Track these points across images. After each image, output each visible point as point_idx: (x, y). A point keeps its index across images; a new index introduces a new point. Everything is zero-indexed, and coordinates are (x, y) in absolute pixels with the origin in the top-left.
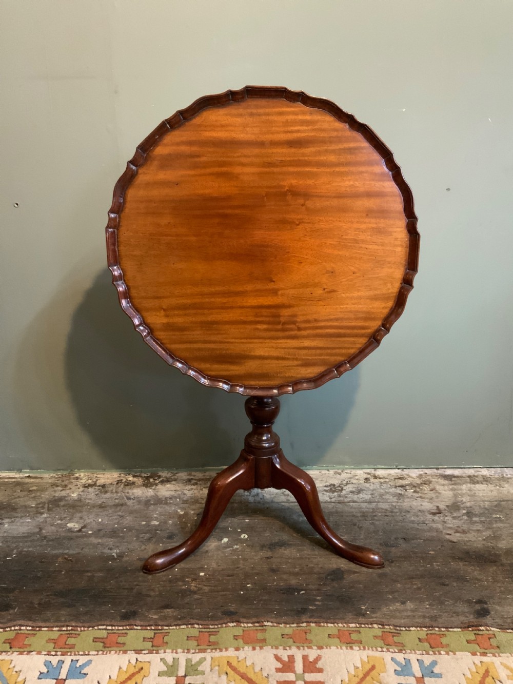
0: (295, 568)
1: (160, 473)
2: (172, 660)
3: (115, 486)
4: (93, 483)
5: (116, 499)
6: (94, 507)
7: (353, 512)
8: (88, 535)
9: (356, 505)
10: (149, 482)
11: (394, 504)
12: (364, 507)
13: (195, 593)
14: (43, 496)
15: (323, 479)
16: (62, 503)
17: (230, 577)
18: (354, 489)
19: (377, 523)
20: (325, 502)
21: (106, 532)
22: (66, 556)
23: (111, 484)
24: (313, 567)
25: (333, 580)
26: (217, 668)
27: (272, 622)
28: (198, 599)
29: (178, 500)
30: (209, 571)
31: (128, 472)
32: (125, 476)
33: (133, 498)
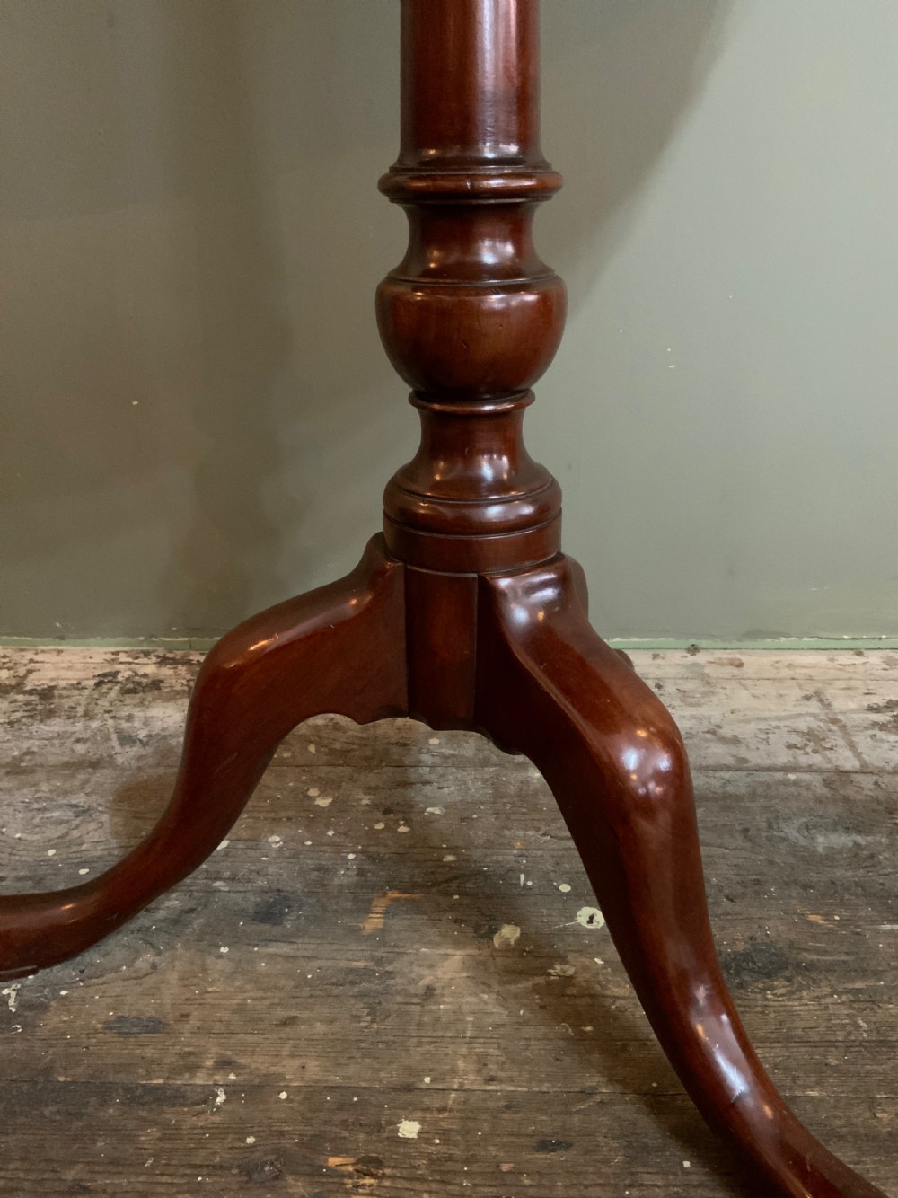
3: (86, 692)
4: (13, 682)
15: (854, 683)
17: (552, 1156)
23: (78, 686)
29: (312, 748)
30: (442, 1110)
31: (145, 648)
32: (130, 660)
33: (145, 740)
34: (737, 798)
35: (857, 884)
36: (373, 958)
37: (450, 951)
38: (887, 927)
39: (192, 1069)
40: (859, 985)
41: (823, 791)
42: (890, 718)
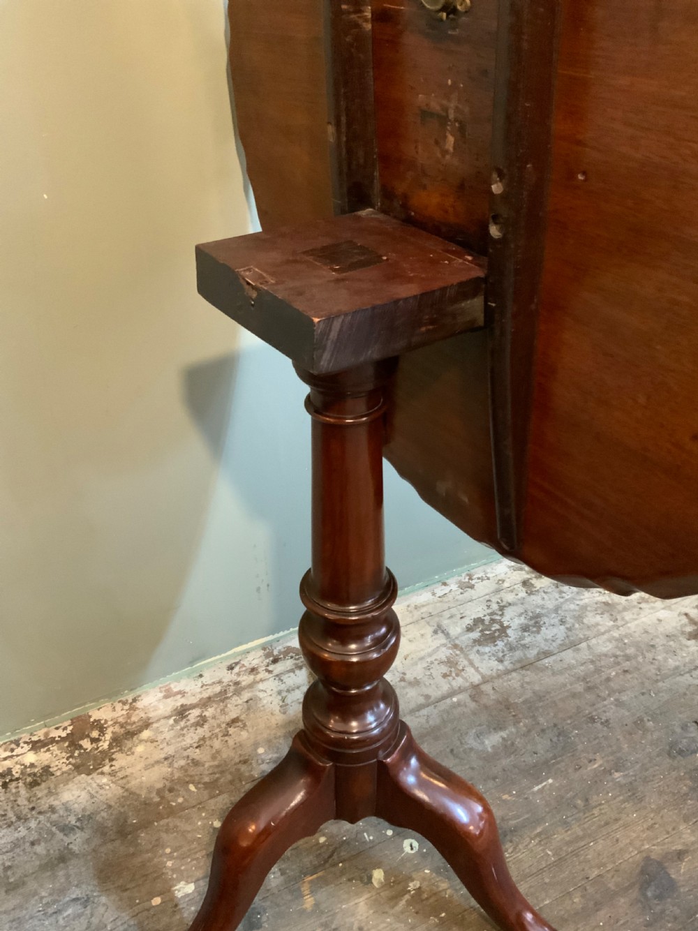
0: (571, 895)
1: (95, 715)
5: (33, 844)
9: (555, 661)
10: (86, 755)
12: (574, 662)
18: (523, 620)
24: (601, 876)
25: (661, 898)
31: (12, 739)
33: (78, 824)
34: (438, 728)
35: (514, 766)
37: (356, 901)
38: (536, 788)
40: (539, 830)
41: (473, 705)
42: (479, 634)
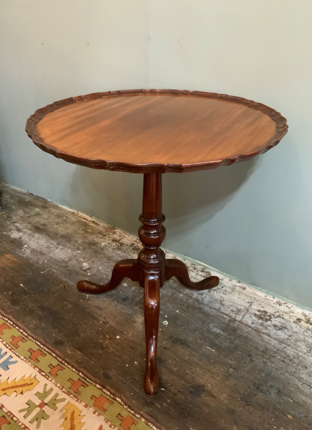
0: (176, 367)
2: (49, 388)
3: (127, 247)
4: (119, 240)
6: (105, 257)
7: (258, 344)
8: (87, 275)
9: (267, 339)
11: (300, 354)
12: (273, 344)
13: (102, 348)
14: (89, 237)
15: (262, 303)
16: (93, 247)
17: (131, 349)
18: (279, 324)
19: (269, 364)
20: (245, 325)
21: (96, 278)
22: (66, 285)
23: (127, 245)
24: (188, 373)
25: (191, 392)
26: (65, 411)
27: (122, 400)
28: (100, 354)
30: (123, 337)
32: (138, 242)
34: (210, 315)
35: (211, 339)
36: (132, 313)
37: (142, 317)
38: (208, 347)
39: (100, 317)
40: (193, 353)
41: (226, 321)
42: (259, 314)
